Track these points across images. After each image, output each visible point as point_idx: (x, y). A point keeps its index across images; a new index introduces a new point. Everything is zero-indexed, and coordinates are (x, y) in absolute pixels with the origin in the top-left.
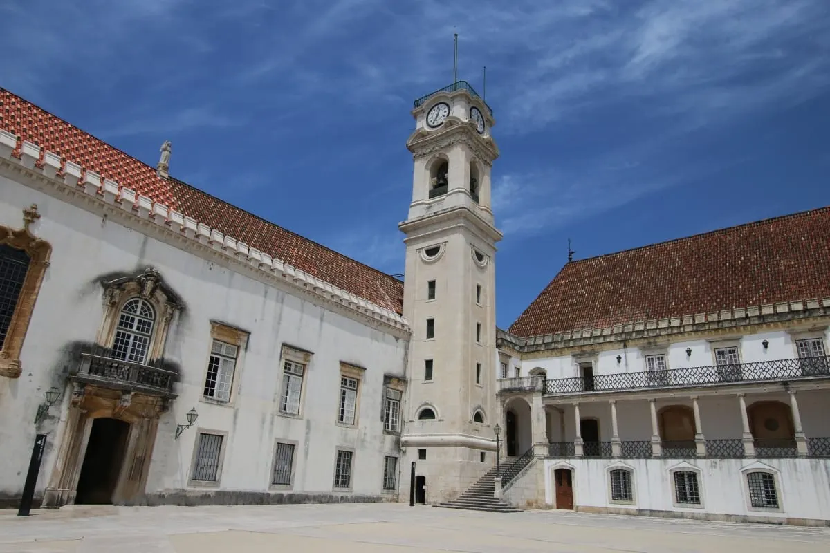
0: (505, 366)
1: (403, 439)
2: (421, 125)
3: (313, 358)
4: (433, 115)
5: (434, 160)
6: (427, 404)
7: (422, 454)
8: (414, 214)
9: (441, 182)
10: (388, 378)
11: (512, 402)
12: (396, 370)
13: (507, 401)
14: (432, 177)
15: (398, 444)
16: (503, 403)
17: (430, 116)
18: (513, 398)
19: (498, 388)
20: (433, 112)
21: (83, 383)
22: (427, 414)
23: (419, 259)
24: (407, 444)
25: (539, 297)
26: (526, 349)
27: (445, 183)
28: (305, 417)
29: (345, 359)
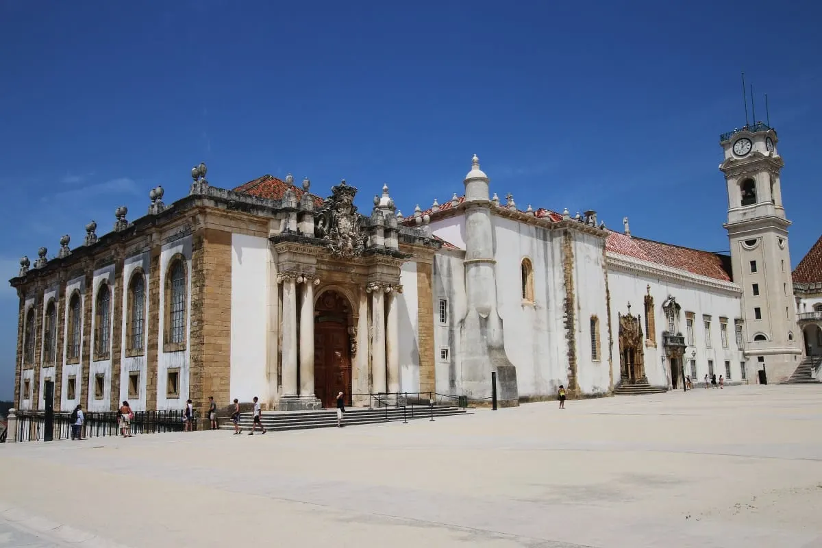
0: (798, 304)
1: (746, 352)
2: (729, 153)
3: (712, 318)
4: (738, 146)
5: (741, 180)
6: (759, 332)
7: (761, 359)
8: (733, 219)
9: (749, 194)
10: (736, 321)
11: (807, 326)
12: (739, 316)
13: (804, 326)
14: (742, 190)
15: (745, 355)
16: (801, 327)
17: (736, 147)
18: (808, 324)
19: (797, 319)
20: (737, 144)
21: (670, 347)
22: (760, 338)
23: (741, 248)
24: (749, 354)
25: (811, 251)
26: (809, 292)
27: (754, 195)
28: (714, 348)
29: (721, 316)
